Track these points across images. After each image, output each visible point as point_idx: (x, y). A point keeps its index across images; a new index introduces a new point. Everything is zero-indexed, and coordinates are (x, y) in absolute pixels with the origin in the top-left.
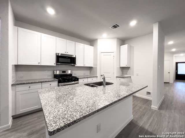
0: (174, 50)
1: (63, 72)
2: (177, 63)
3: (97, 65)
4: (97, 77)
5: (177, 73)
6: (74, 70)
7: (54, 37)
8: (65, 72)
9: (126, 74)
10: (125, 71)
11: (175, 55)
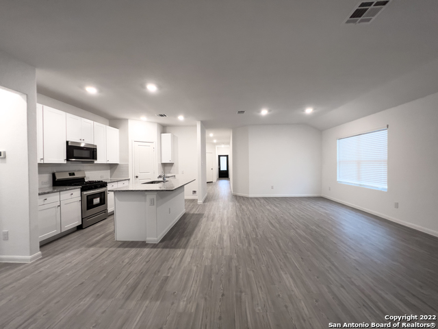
0: (215, 141)
1: (70, 174)
2: (219, 156)
3: (128, 161)
4: (129, 180)
5: (219, 169)
6: (87, 170)
7: (64, 113)
8: (73, 174)
9: (169, 173)
10: (167, 168)
11: (217, 146)
